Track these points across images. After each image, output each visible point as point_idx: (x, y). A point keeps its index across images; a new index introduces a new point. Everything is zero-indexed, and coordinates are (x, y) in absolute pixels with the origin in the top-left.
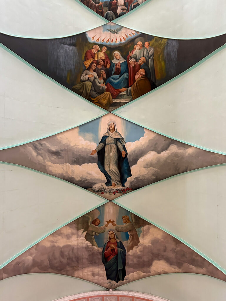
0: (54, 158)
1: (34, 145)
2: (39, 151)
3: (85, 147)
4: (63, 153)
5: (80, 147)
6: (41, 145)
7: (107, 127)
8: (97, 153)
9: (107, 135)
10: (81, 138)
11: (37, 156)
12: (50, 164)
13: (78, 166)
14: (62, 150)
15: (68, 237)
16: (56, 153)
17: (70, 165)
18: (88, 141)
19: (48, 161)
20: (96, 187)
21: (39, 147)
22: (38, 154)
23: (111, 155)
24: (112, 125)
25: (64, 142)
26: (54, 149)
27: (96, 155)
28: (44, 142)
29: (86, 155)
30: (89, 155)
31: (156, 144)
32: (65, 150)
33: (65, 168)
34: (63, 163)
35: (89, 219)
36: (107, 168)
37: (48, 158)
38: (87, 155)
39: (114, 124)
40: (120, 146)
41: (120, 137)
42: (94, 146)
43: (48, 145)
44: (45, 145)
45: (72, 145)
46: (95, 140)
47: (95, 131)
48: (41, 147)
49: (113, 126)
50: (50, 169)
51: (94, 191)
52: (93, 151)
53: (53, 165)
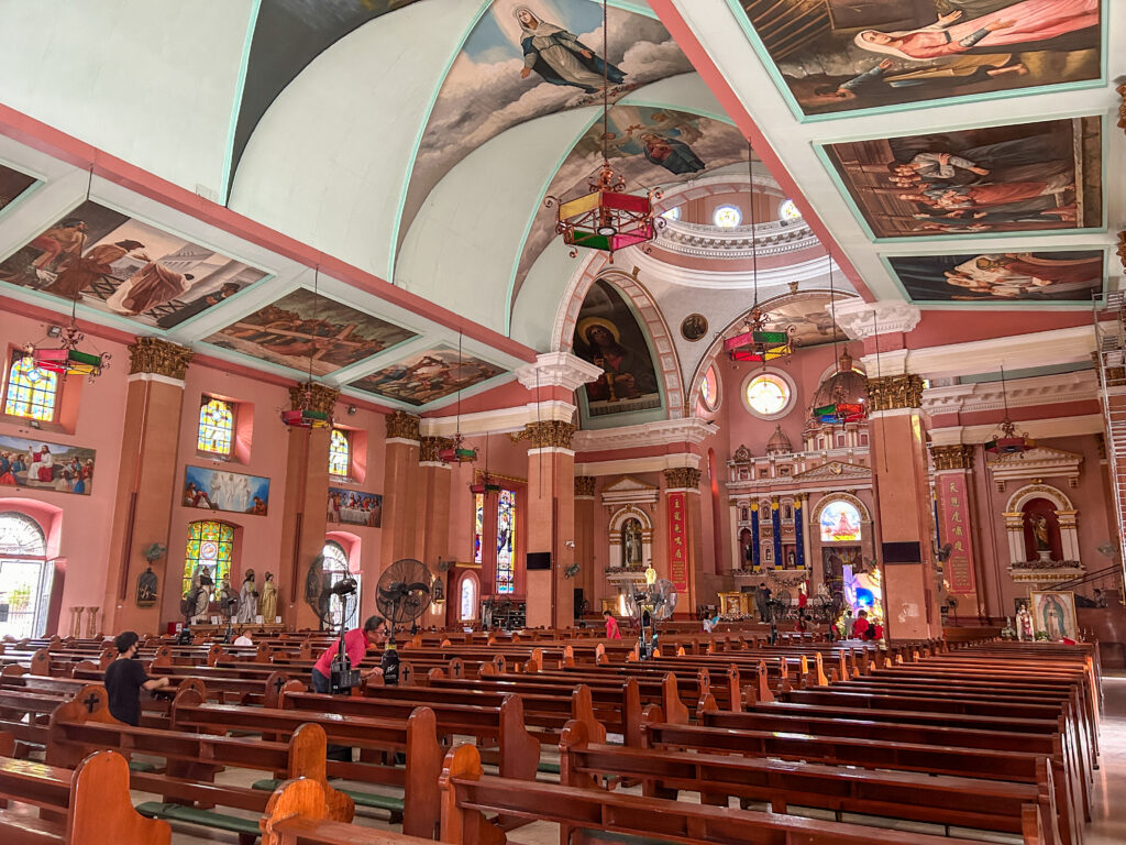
0: (467, 126)
1: (426, 146)
2: (439, 144)
3: (504, 74)
4: (474, 109)
5: (494, 80)
6: (433, 133)
7: (517, 22)
8: (533, 71)
9: (527, 36)
10: (483, 66)
11: (442, 151)
12: (468, 138)
13: (514, 104)
14: (469, 106)
15: (574, 174)
16: (465, 118)
17: (501, 111)
18: (500, 63)
19: (463, 138)
20: (573, 101)
21: (433, 139)
22: (441, 148)
23: (563, 63)
24: (524, 14)
25: (461, 93)
26: (455, 117)
27: (533, 74)
28: (433, 125)
29: (513, 83)
30: (521, 80)
31: (642, 30)
32: (472, 102)
33: (495, 120)
34: (487, 118)
35: (593, 139)
36: (569, 79)
37: (460, 136)
38: (517, 82)
39: (526, 10)
40: (570, 44)
41: (558, 31)
42: (518, 64)
43: (441, 122)
44: (437, 126)
45: (477, 87)
46: (512, 53)
47: (501, 40)
48: (435, 137)
49: (528, 17)
50: (474, 141)
51: (572, 108)
52: (523, 71)
53: (474, 134)
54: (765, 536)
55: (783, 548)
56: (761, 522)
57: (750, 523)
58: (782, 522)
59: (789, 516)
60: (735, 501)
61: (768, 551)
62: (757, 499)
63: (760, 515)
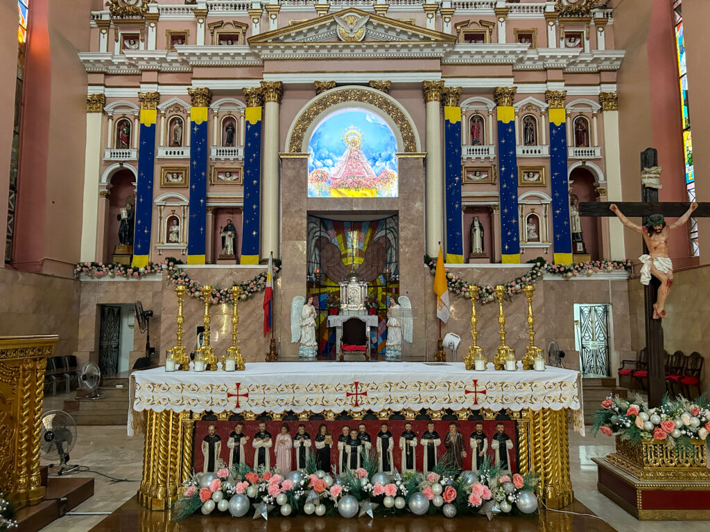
54: (168, 186)
55: (210, 215)
56: (161, 153)
57: (134, 155)
58: (213, 154)
59: (230, 140)
60: (101, 101)
61: (173, 220)
62: (156, 98)
63: (162, 136)
